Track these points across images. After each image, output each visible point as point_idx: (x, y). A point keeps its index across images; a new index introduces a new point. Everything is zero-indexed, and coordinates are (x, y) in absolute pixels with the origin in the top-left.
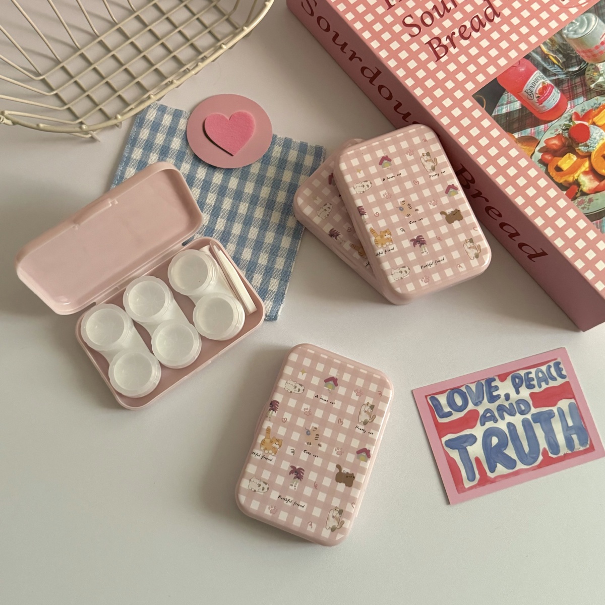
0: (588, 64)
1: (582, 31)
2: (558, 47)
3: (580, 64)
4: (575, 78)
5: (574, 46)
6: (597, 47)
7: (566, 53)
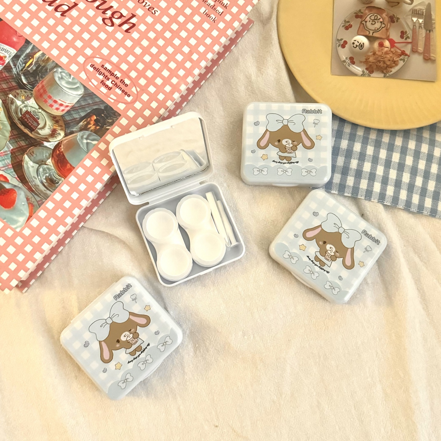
0: (32, 91)
1: (63, 83)
2: (42, 65)
3: (29, 85)
4: (15, 82)
5: (47, 78)
6: (50, 97)
7: (38, 72)
